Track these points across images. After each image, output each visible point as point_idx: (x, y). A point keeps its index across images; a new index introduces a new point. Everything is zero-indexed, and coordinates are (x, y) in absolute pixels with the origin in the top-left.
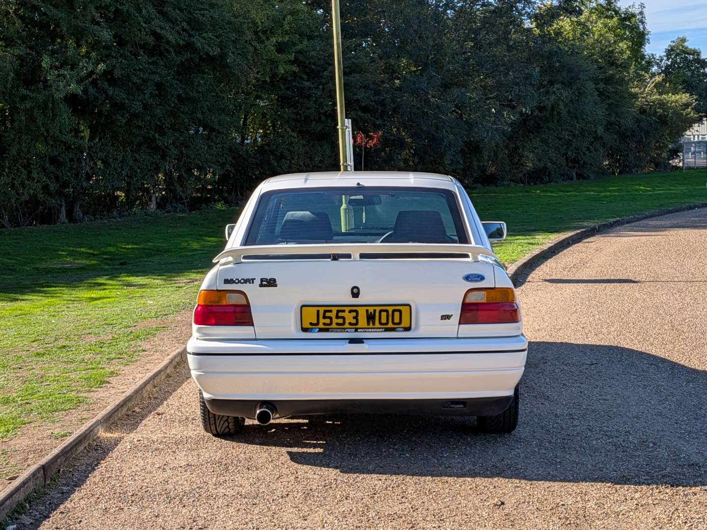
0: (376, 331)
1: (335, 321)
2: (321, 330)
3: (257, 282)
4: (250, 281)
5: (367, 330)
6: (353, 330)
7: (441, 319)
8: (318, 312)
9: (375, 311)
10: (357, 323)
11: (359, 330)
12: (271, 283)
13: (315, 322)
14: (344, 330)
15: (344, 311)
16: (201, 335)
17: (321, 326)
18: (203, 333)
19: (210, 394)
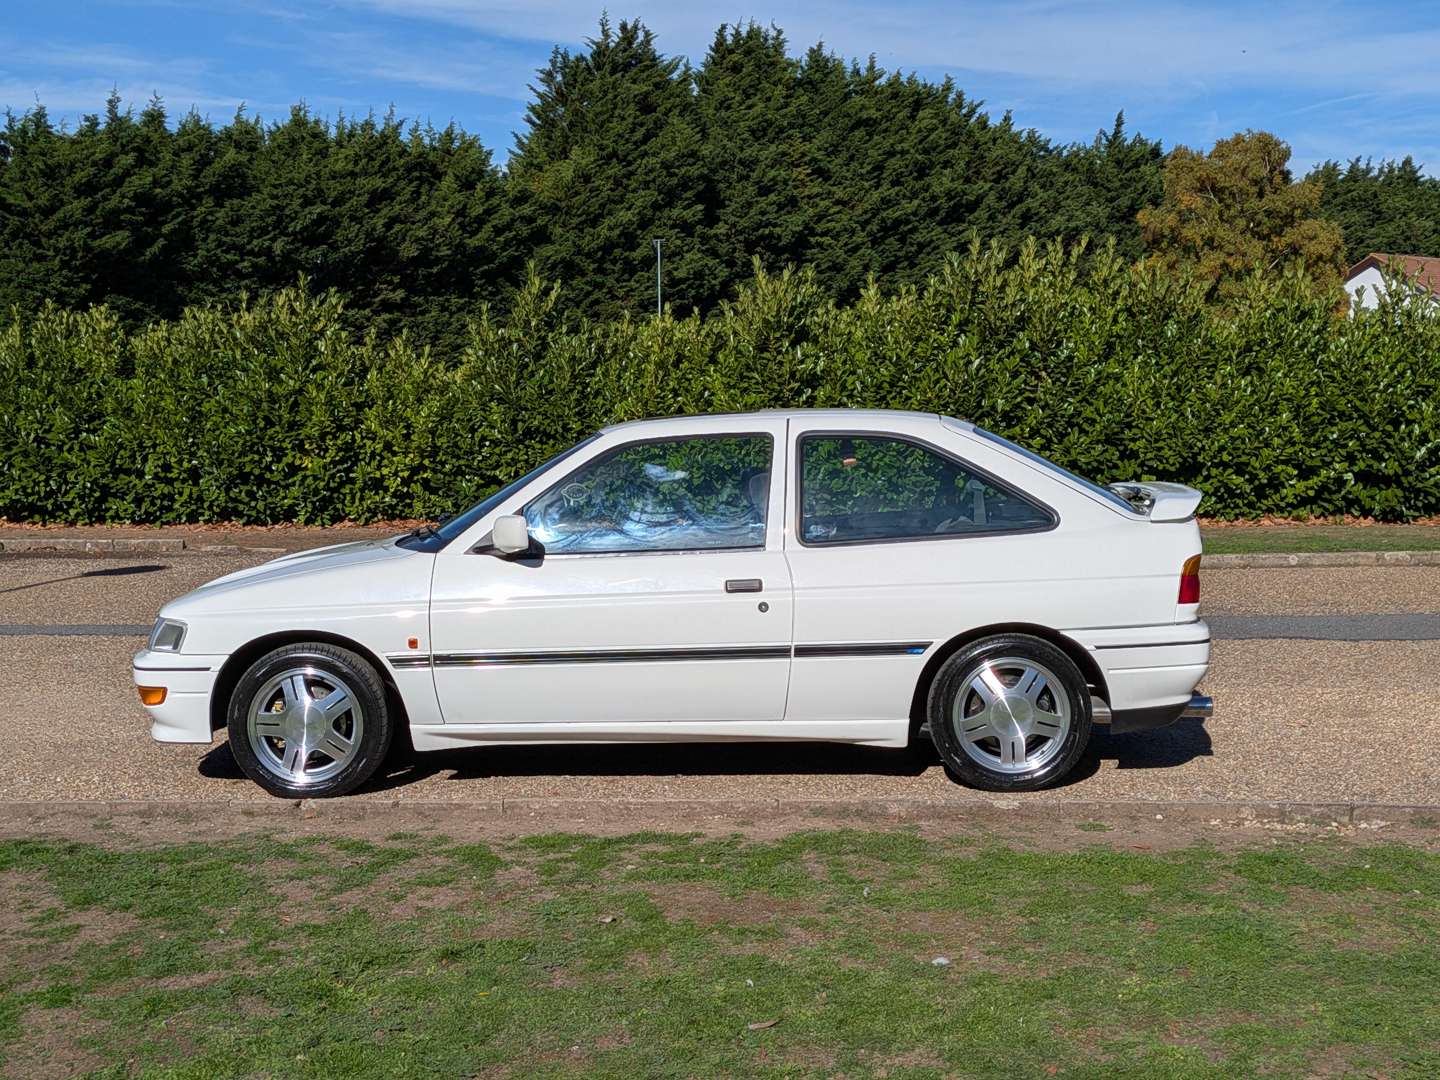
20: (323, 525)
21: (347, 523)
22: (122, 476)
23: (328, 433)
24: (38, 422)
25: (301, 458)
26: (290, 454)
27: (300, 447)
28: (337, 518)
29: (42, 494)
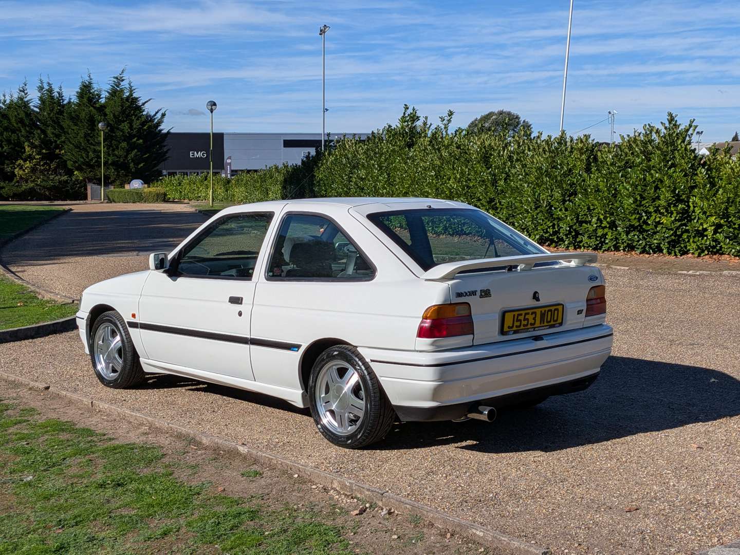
0: (545, 329)
1: (523, 322)
2: (515, 332)
3: (478, 293)
4: (473, 293)
5: (541, 328)
6: (532, 329)
7: (578, 314)
8: (514, 315)
9: (545, 311)
10: (534, 324)
11: (536, 329)
12: (486, 293)
13: (511, 326)
14: (526, 330)
15: (528, 314)
16: (434, 347)
17: (515, 328)
18: (436, 346)
19: (438, 402)
20: (676, 255)
21: (690, 255)
22: (584, 224)
23: (671, 203)
24: (550, 196)
25: (660, 218)
26: (654, 215)
27: (657, 211)
28: (684, 252)
29: (551, 233)
